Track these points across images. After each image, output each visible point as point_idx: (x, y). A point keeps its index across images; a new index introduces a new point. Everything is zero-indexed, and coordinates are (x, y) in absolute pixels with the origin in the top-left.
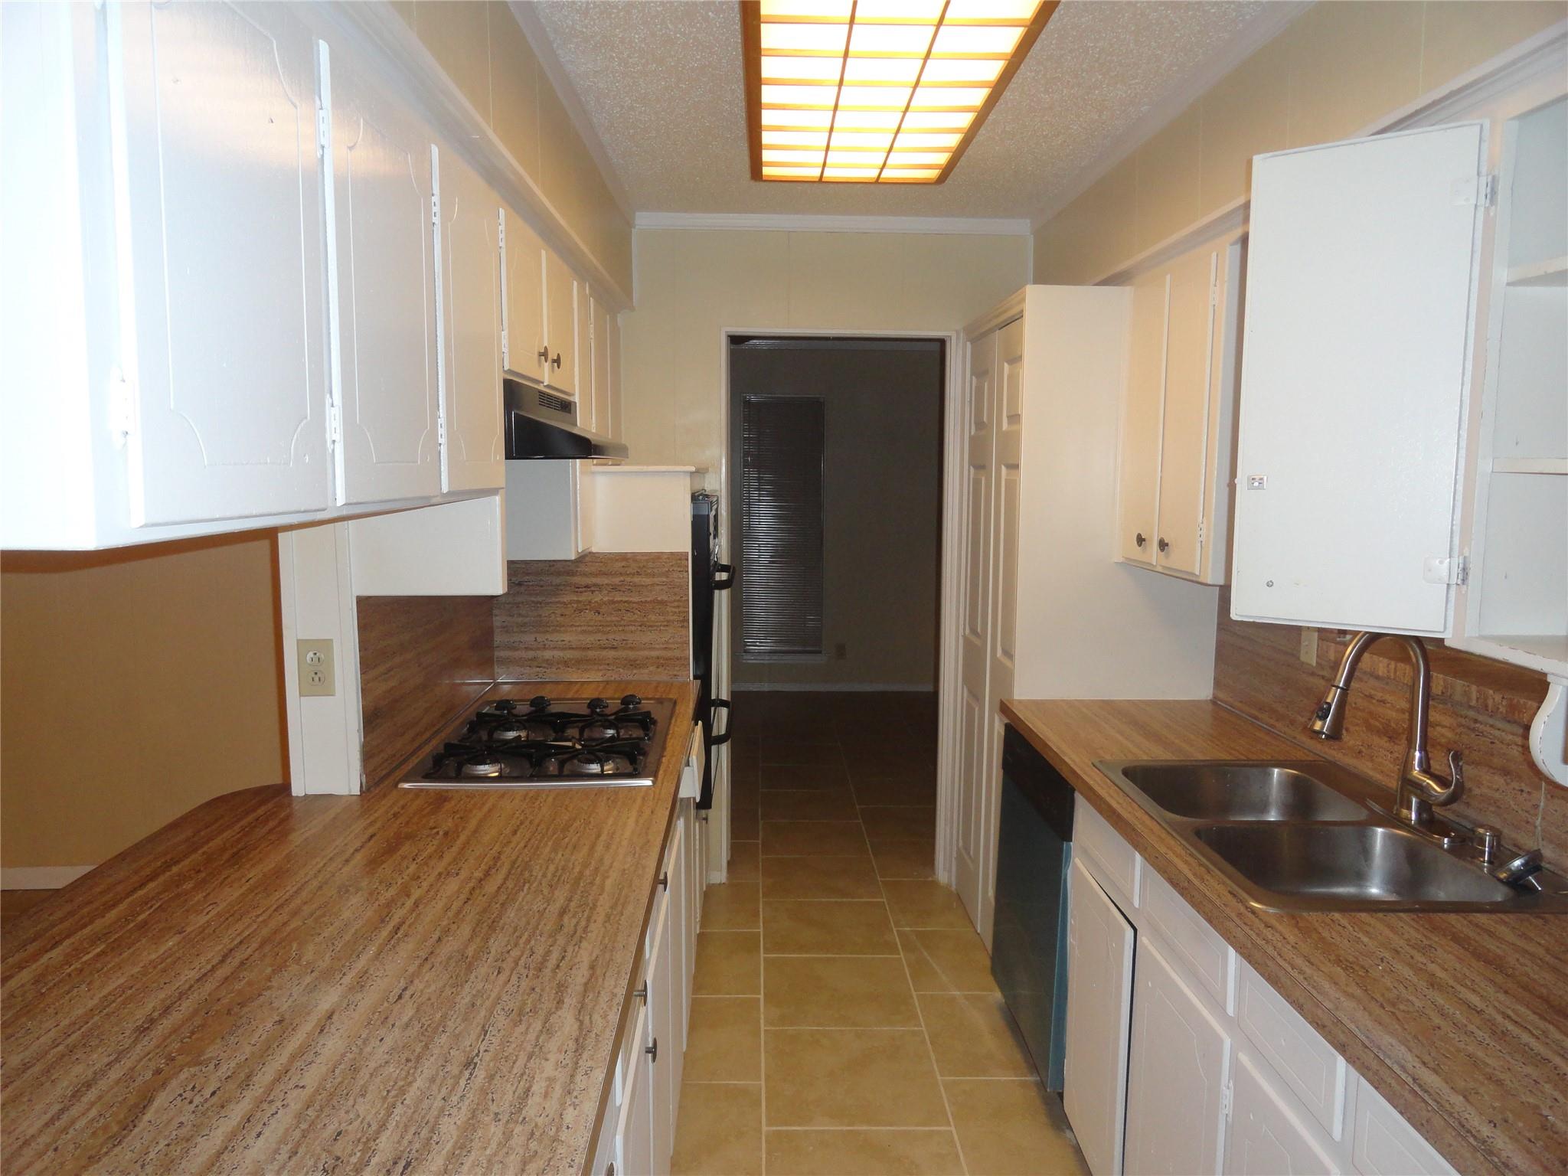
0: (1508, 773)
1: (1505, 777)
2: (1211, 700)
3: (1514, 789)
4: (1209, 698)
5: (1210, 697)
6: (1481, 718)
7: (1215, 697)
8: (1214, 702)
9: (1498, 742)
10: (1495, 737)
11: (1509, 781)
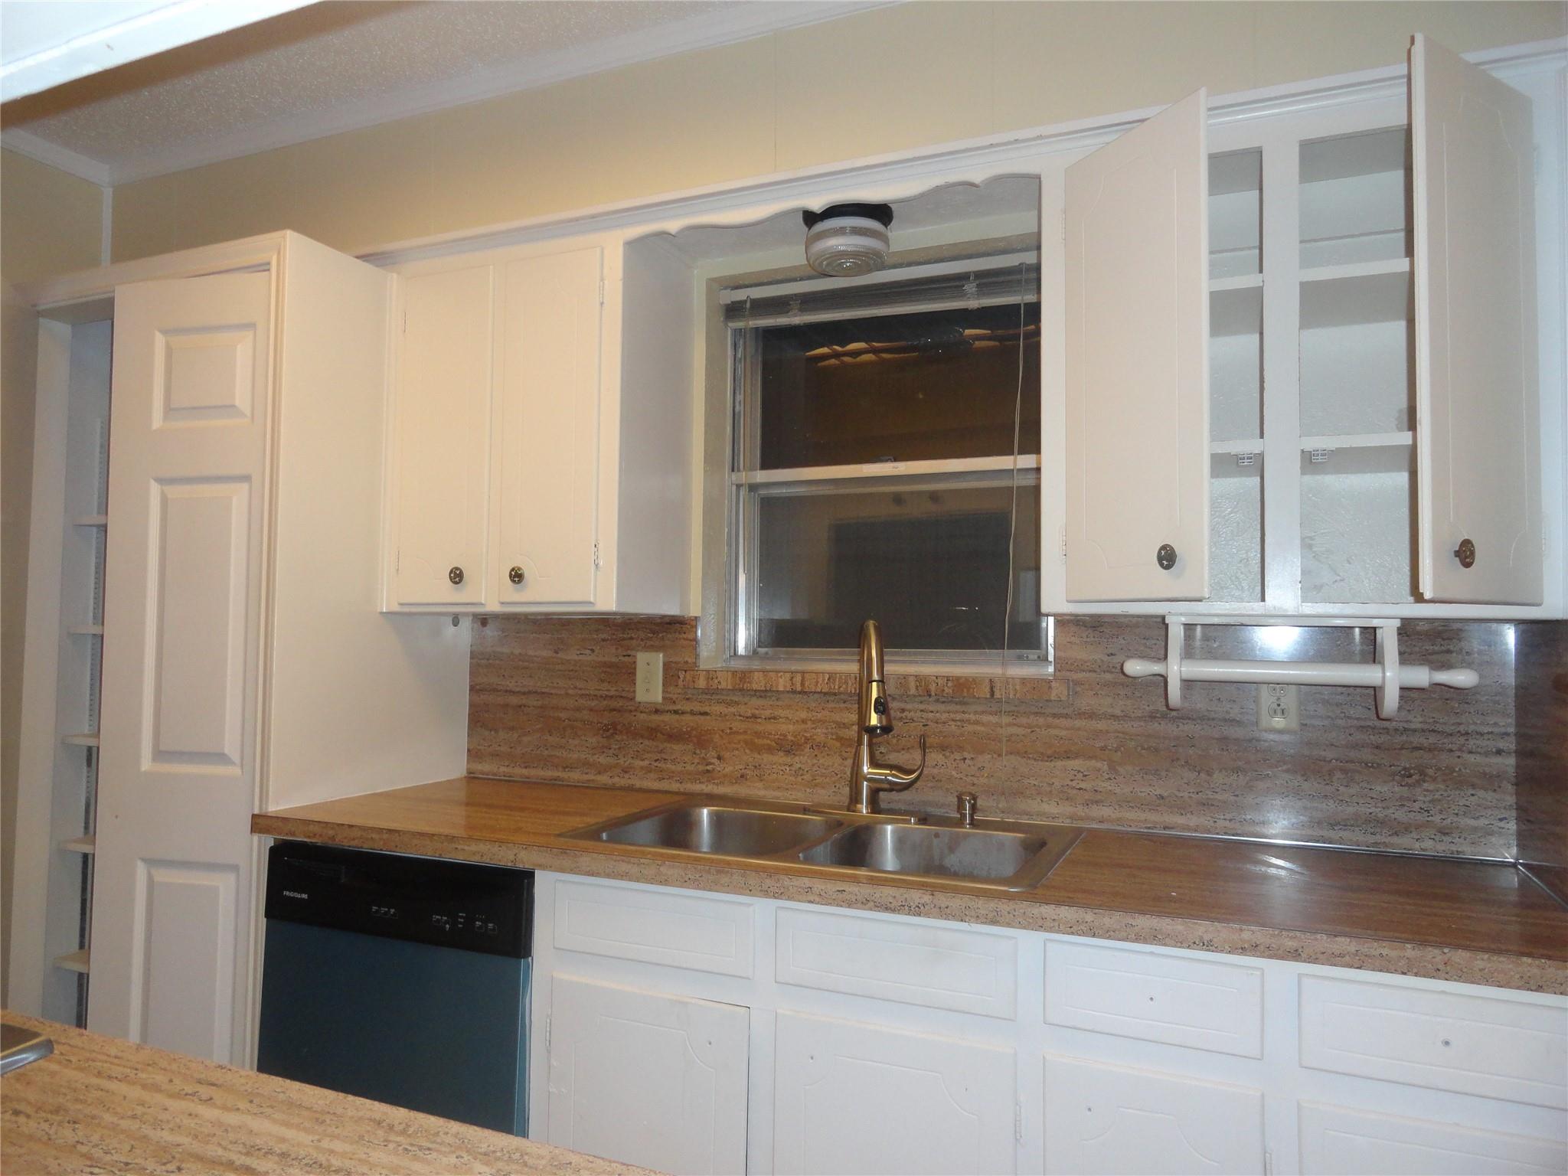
0: (947, 747)
1: (943, 753)
2: (465, 777)
3: (955, 760)
4: (463, 776)
5: (464, 773)
6: (909, 706)
7: (470, 772)
8: (471, 777)
9: (932, 724)
10: (927, 720)
11: (948, 754)
